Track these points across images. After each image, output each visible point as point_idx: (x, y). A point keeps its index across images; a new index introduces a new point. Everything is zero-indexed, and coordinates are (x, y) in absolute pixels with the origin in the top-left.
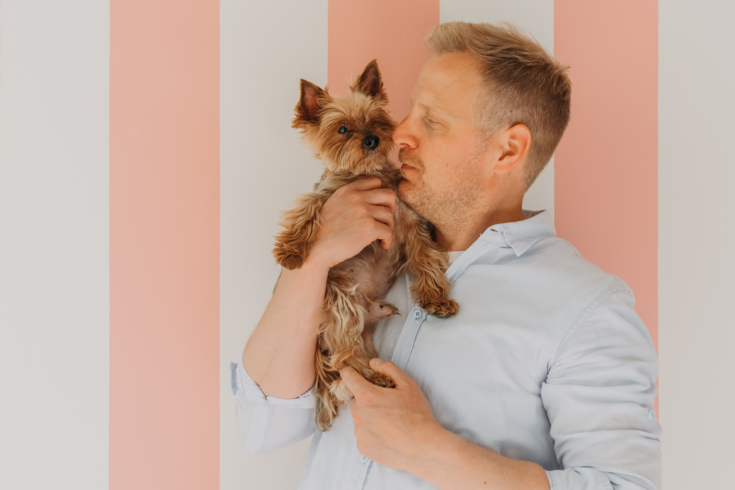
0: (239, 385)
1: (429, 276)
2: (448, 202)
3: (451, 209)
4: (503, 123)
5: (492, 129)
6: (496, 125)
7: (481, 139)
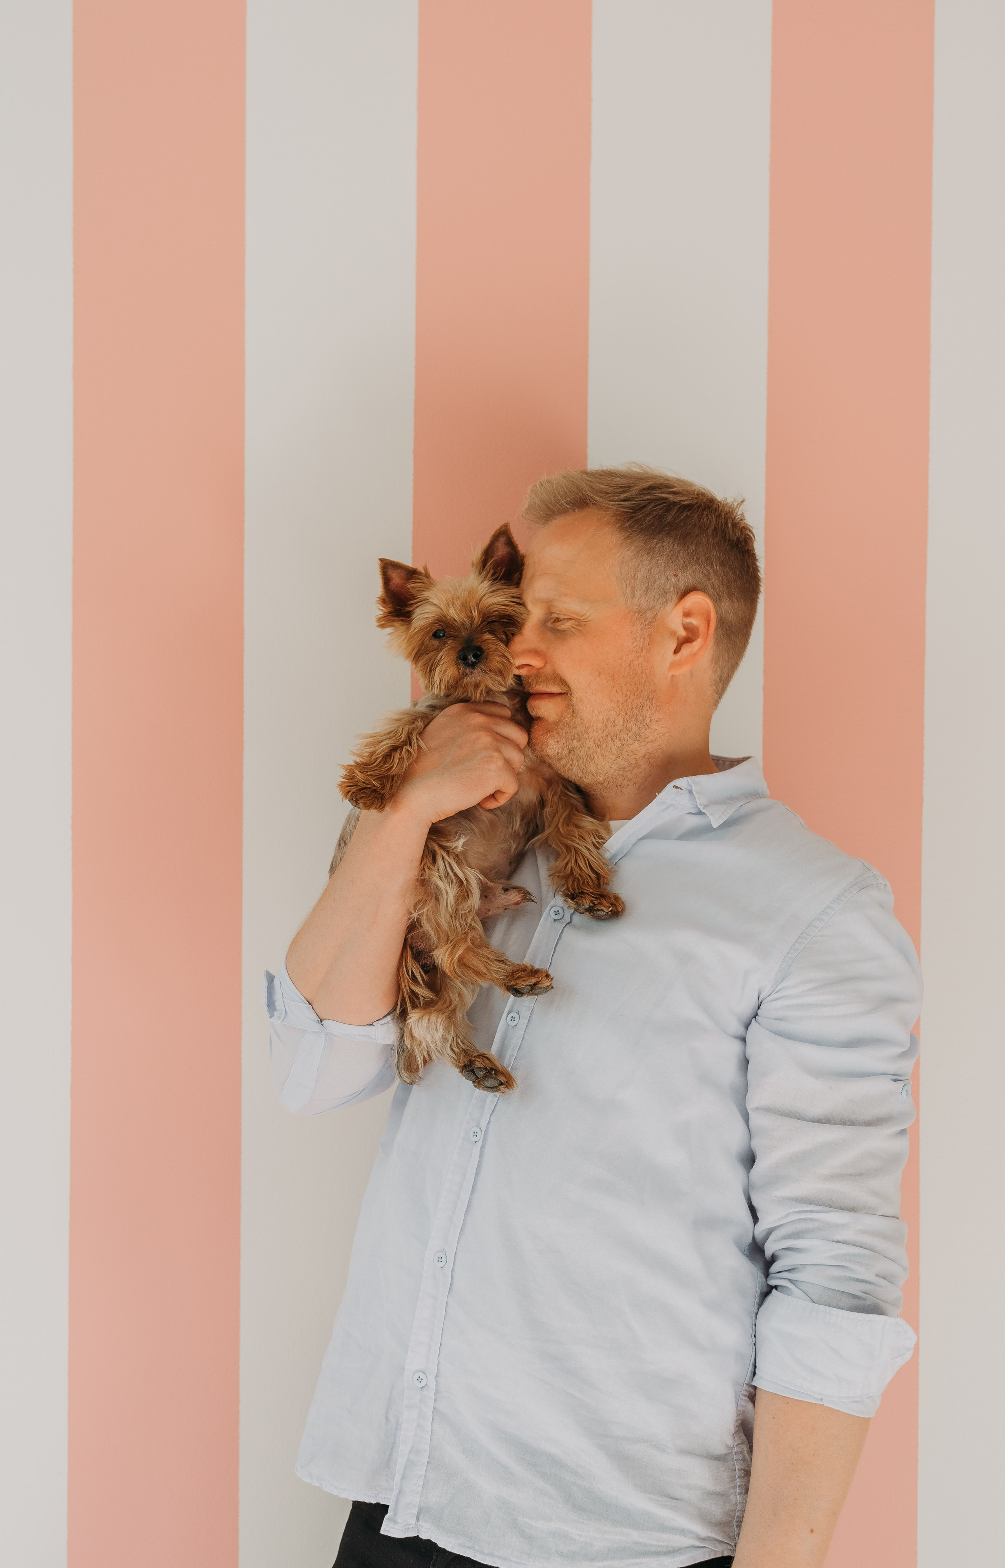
0: (279, 1004)
1: (581, 853)
2: (609, 738)
3: (614, 750)
4: (668, 594)
5: (653, 608)
6: (658, 599)
7: (641, 625)
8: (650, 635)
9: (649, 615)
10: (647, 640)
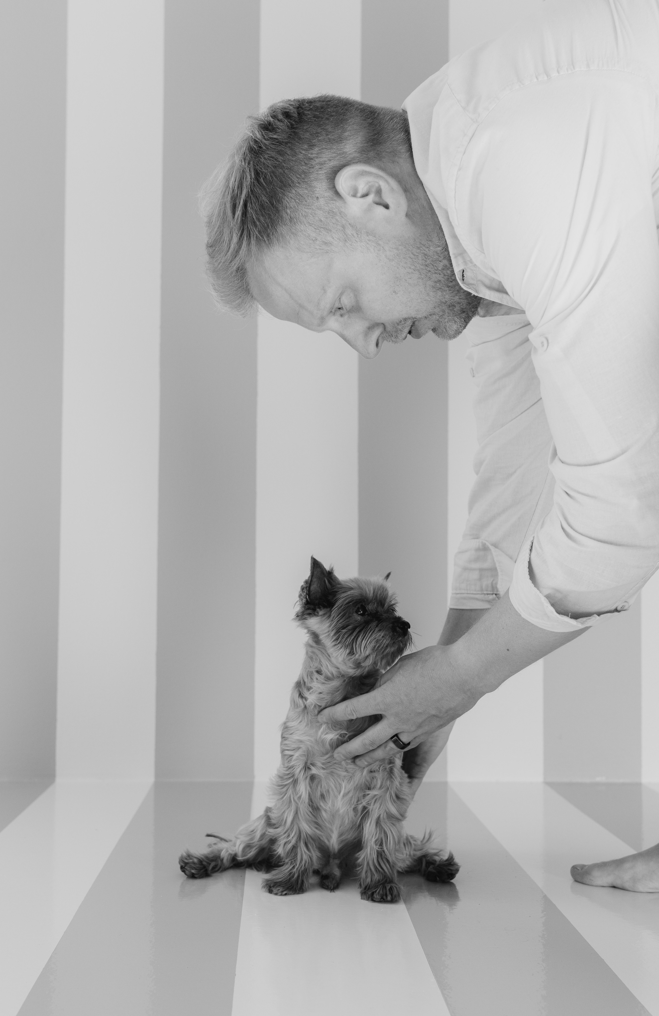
4: (334, 211)
5: (343, 227)
6: (337, 220)
7: (357, 242)
8: (368, 234)
9: (349, 231)
10: (371, 237)
